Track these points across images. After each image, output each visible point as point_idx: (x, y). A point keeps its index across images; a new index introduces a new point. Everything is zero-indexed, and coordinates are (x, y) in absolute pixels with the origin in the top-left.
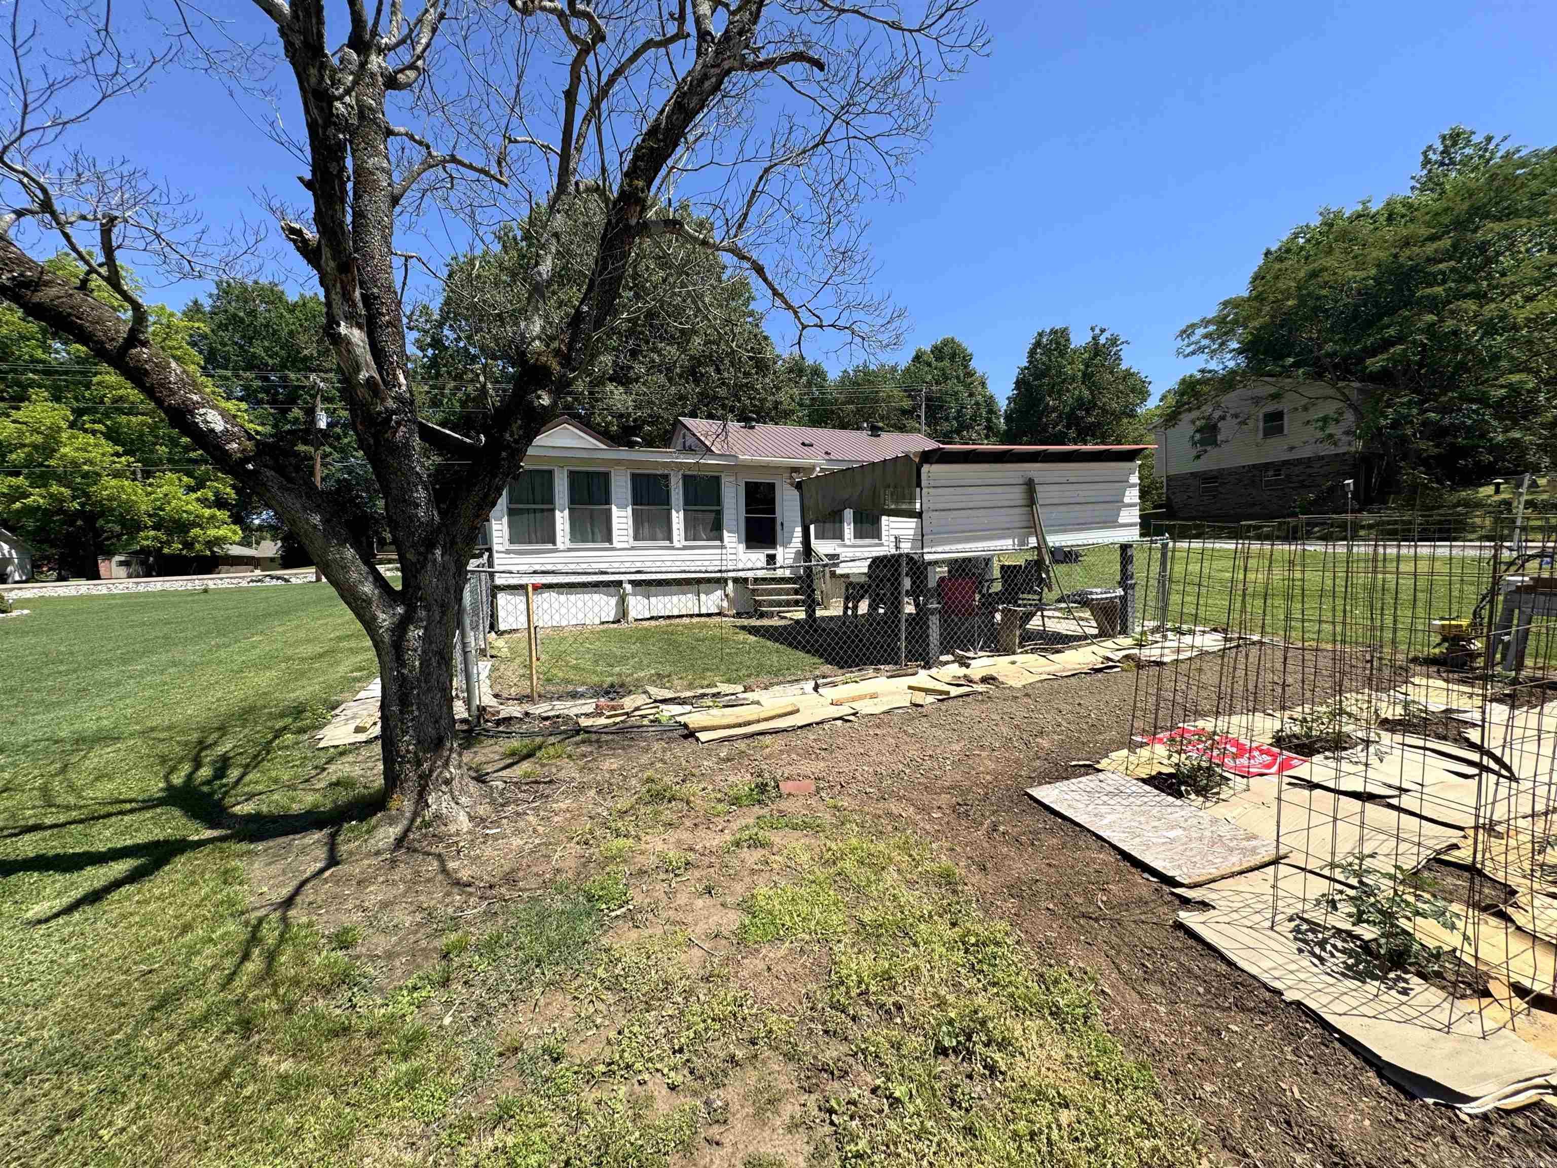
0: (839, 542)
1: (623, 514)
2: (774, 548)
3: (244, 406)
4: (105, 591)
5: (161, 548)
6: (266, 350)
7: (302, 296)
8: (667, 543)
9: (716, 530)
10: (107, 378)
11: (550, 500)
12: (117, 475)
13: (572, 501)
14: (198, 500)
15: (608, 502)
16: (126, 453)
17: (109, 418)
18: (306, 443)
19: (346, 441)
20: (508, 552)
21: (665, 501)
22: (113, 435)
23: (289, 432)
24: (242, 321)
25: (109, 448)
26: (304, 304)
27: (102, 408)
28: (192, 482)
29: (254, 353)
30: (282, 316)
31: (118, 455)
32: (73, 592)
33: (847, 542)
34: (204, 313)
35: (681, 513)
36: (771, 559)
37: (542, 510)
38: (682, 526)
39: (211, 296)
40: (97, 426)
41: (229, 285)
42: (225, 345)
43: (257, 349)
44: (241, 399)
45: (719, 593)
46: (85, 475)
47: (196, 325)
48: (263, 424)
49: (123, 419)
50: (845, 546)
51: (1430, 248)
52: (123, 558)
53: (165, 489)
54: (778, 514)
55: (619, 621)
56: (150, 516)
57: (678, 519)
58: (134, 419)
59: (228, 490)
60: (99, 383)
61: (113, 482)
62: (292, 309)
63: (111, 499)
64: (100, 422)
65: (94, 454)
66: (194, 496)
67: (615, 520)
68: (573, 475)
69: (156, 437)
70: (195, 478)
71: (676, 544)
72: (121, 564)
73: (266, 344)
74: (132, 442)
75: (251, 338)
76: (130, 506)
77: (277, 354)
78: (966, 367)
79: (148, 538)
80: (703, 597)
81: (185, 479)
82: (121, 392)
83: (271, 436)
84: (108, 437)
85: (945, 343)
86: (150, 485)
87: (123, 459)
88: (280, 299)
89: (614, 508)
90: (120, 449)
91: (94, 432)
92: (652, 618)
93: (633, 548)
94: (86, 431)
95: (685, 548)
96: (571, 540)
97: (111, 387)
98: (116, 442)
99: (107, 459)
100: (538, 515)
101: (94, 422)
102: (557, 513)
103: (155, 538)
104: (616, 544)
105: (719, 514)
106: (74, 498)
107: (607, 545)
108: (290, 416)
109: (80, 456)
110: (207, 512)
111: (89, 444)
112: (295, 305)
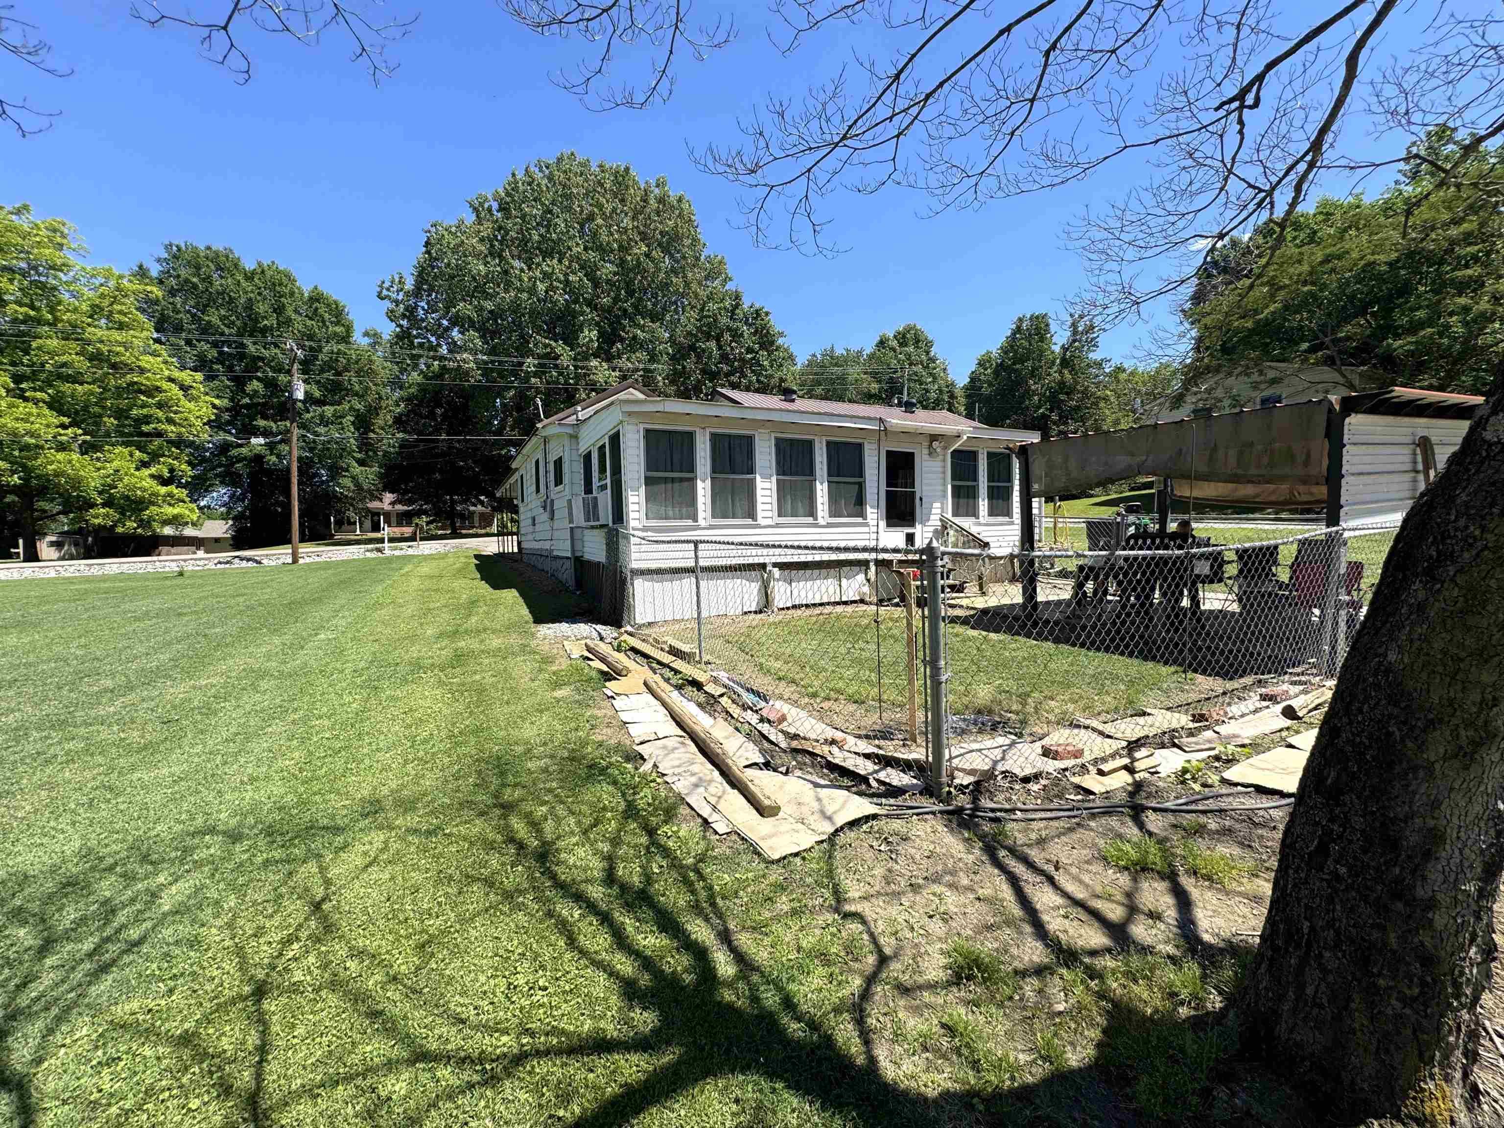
0: (973, 519)
1: (768, 485)
2: (913, 525)
3: (199, 376)
4: (53, 574)
5: (113, 527)
6: (222, 318)
7: (260, 264)
8: (810, 520)
9: (858, 506)
10: (49, 342)
11: (691, 468)
12: (62, 447)
13: (714, 470)
14: (152, 476)
15: (751, 470)
16: (71, 425)
17: (51, 386)
18: (265, 417)
19: (308, 416)
20: (645, 529)
21: (809, 470)
22: (56, 405)
23: (246, 406)
24: (195, 287)
25: (54, 419)
26: (263, 272)
27: (43, 376)
28: (146, 457)
29: (209, 322)
30: (239, 283)
31: (63, 426)
32: (16, 576)
33: (981, 520)
34: (151, 279)
35: (826, 484)
36: (910, 538)
37: (681, 480)
38: (826, 499)
39: (158, 260)
40: (39, 395)
41: (179, 249)
42: (178, 312)
43: (213, 317)
44: (195, 369)
45: (861, 577)
46: (26, 448)
47: (149, 288)
48: (218, 397)
49: (67, 388)
50: (980, 524)
51: (1454, 232)
52: (54, 539)
53: (116, 464)
54: (917, 488)
55: (761, 612)
56: (100, 493)
57: (822, 491)
58: (79, 388)
59: (183, 467)
60: (39, 348)
61: (60, 456)
62: (250, 277)
63: (57, 474)
64: (41, 390)
65: (37, 426)
66: (146, 472)
67: (759, 492)
68: (716, 439)
69: (103, 408)
70: (148, 454)
71: (821, 521)
72: (52, 544)
73: (223, 312)
74: (77, 413)
75: (205, 306)
76: (77, 483)
77: (233, 323)
78: (928, 353)
79: (100, 516)
80: (844, 582)
81: (137, 453)
82: (64, 358)
83: (227, 410)
84: (51, 406)
85: (908, 329)
86: (98, 459)
87: (70, 431)
88: (236, 266)
89: (758, 477)
90: (66, 420)
91: (36, 402)
92: (794, 607)
93: (777, 526)
94: (26, 399)
95: (829, 525)
96: (713, 517)
97: (52, 354)
98: (61, 412)
99: (53, 431)
100: (676, 485)
101: (35, 390)
102: (699, 482)
103: (107, 515)
104: (761, 521)
105: (861, 486)
106: (13, 472)
107: (749, 521)
108: (249, 388)
109: (21, 427)
110: (163, 490)
111: (30, 414)
112: (253, 273)
